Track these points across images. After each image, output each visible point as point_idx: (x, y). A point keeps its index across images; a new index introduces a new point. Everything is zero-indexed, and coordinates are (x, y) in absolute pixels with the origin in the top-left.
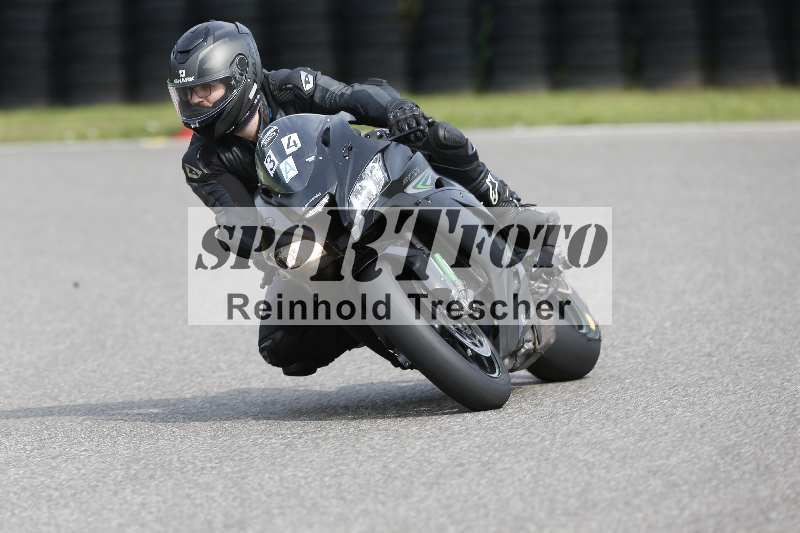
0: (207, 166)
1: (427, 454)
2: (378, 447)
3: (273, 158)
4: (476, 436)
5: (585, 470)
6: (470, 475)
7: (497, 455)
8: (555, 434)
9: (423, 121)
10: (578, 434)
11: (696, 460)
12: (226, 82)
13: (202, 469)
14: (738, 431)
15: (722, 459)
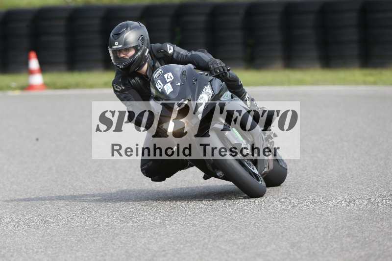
0: (124, 85)
1: (148, 246)
2: (124, 242)
3: (161, 83)
4: (172, 237)
5: (225, 253)
6: (169, 256)
7: (182, 246)
8: (210, 236)
10: (221, 236)
11: (279, 249)
12: (136, 48)
13: (37, 252)
14: (299, 235)
15: (292, 249)
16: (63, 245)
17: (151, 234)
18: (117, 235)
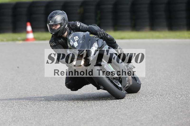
0: (55, 43)
1: (84, 116)
2: (72, 114)
3: (72, 42)
4: (96, 112)
5: (121, 120)
6: (94, 121)
7: (100, 116)
8: (114, 112)
9: (106, 34)
10: (120, 112)
11: (148, 118)
12: (61, 24)
13: (30, 119)
14: (158, 111)
15: (154, 118)
16: (43, 116)
17: (85, 110)
18: (69, 111)
